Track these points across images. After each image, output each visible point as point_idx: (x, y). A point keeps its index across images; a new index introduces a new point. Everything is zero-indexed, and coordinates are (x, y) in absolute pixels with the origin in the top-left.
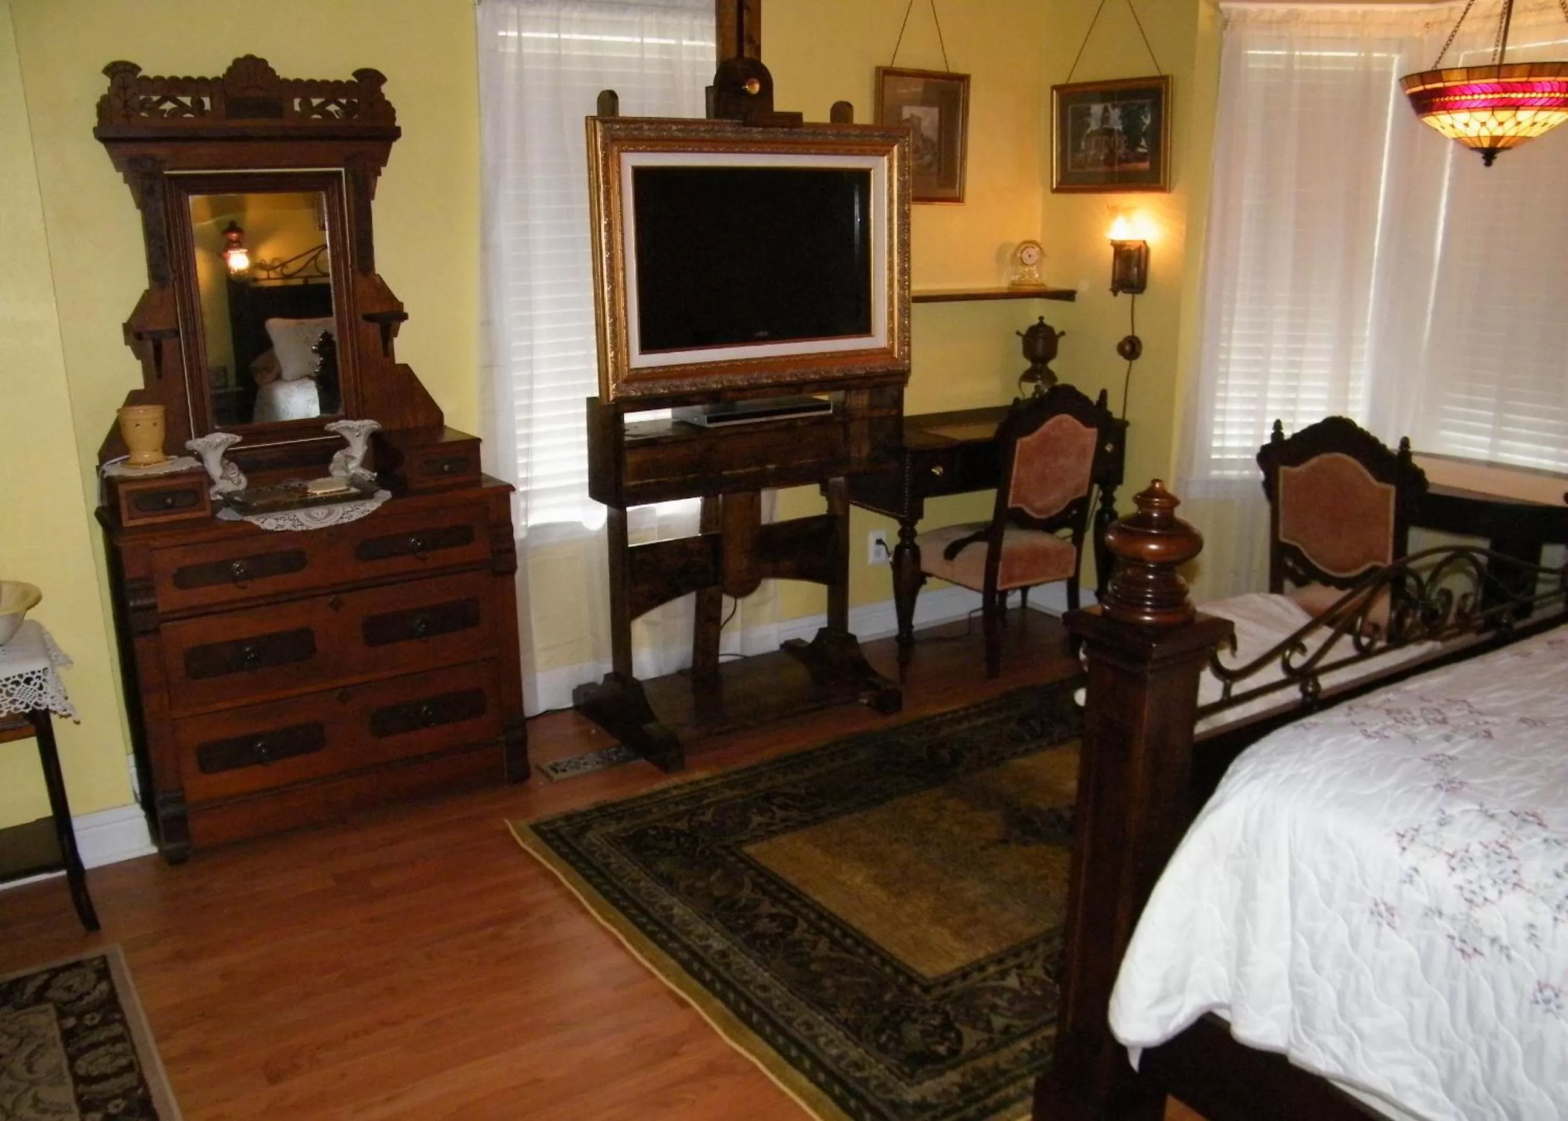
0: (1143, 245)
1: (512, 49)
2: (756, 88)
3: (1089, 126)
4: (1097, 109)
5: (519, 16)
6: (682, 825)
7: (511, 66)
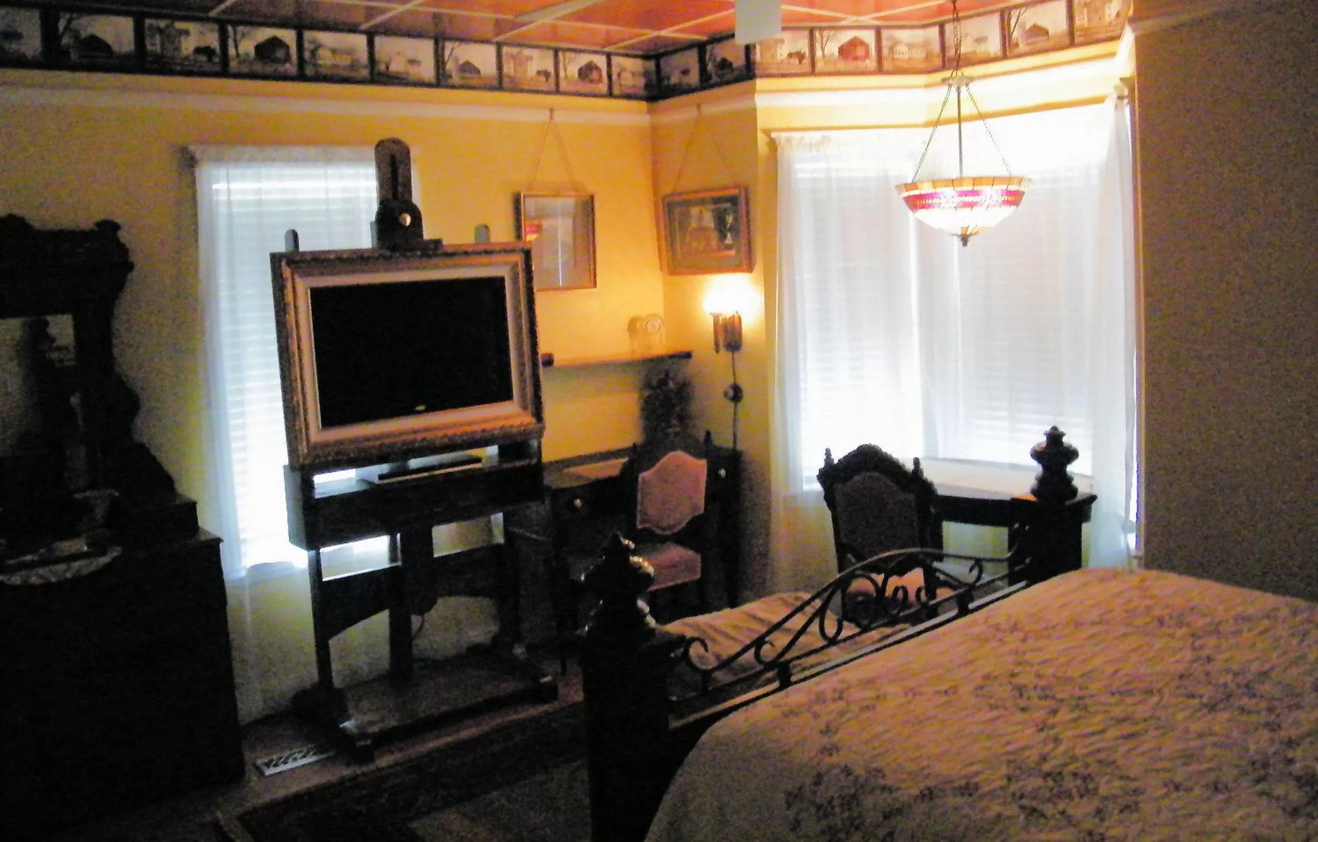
0: (736, 314)
1: (223, 198)
2: (408, 220)
3: (690, 223)
4: (694, 211)
5: (228, 176)
6: (362, 808)
7: (223, 210)
